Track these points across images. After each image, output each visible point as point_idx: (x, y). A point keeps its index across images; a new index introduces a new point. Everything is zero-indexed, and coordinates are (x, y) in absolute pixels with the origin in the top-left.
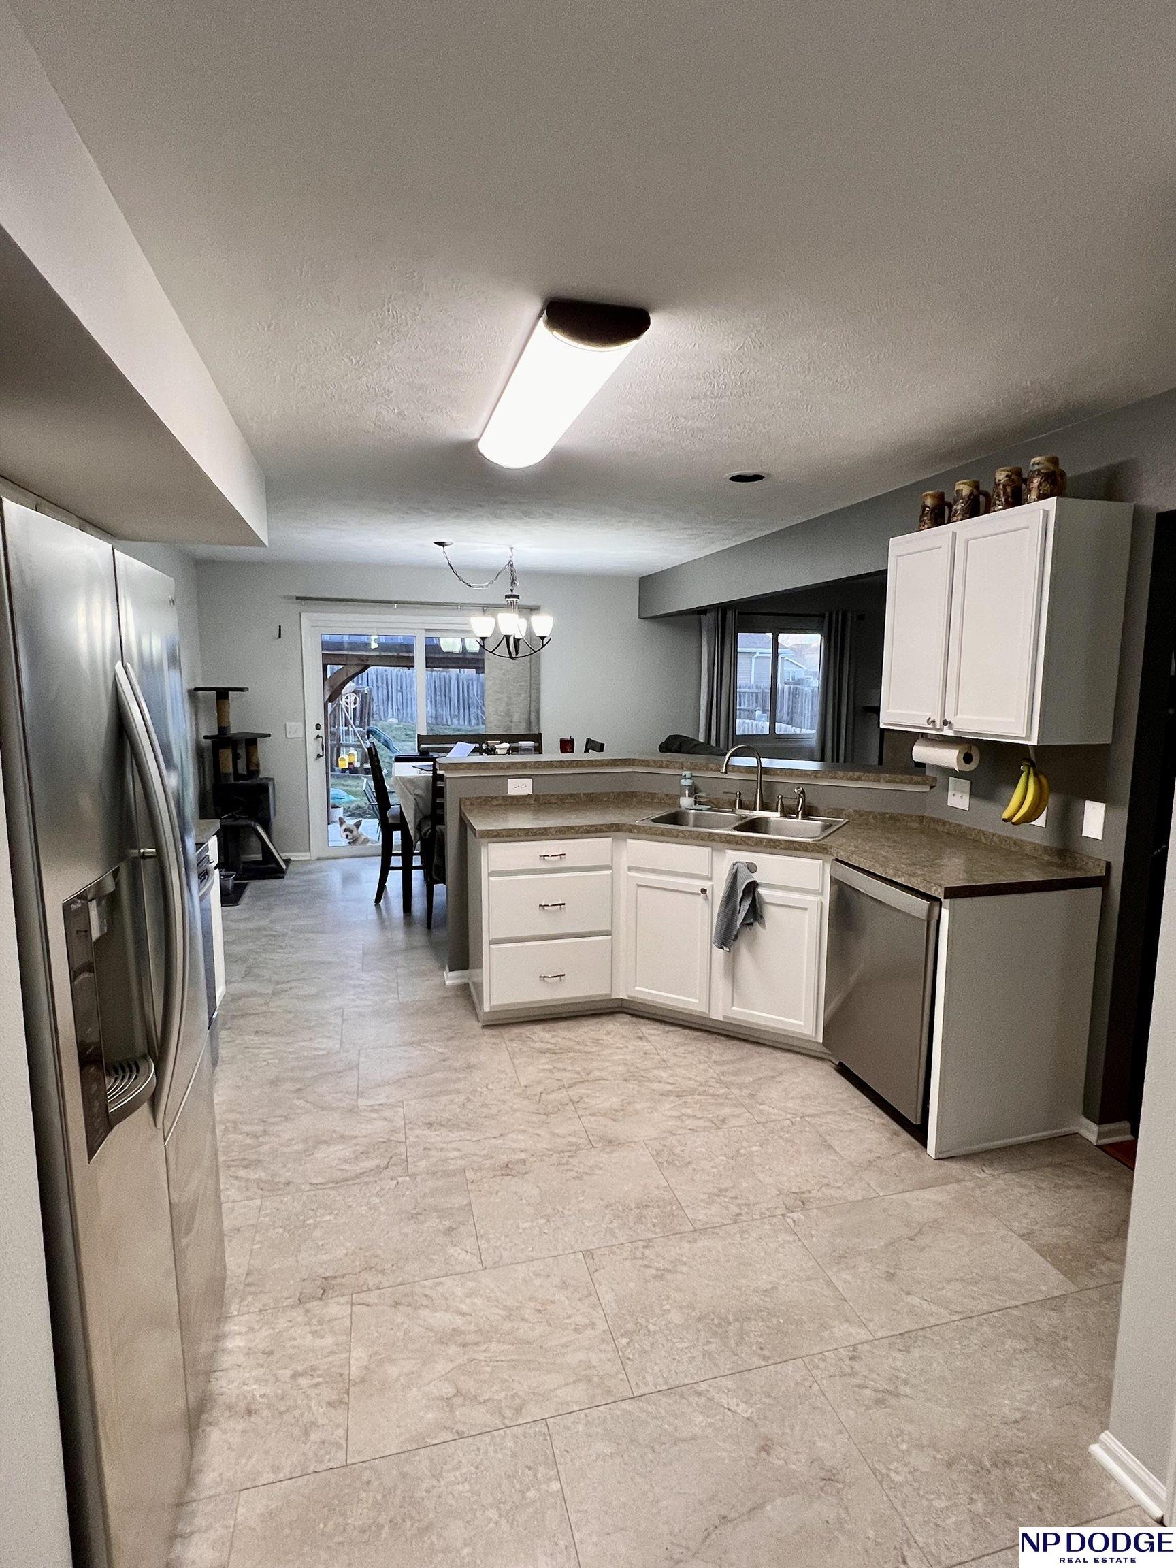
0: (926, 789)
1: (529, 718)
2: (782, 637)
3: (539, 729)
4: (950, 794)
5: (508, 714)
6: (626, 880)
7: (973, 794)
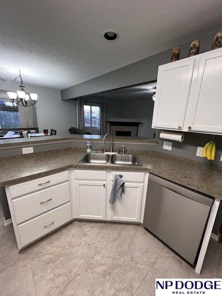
0: (155, 144)
1: (34, 124)
2: (92, 107)
3: (37, 126)
4: (164, 146)
5: (28, 122)
6: (75, 183)
7: (172, 146)
